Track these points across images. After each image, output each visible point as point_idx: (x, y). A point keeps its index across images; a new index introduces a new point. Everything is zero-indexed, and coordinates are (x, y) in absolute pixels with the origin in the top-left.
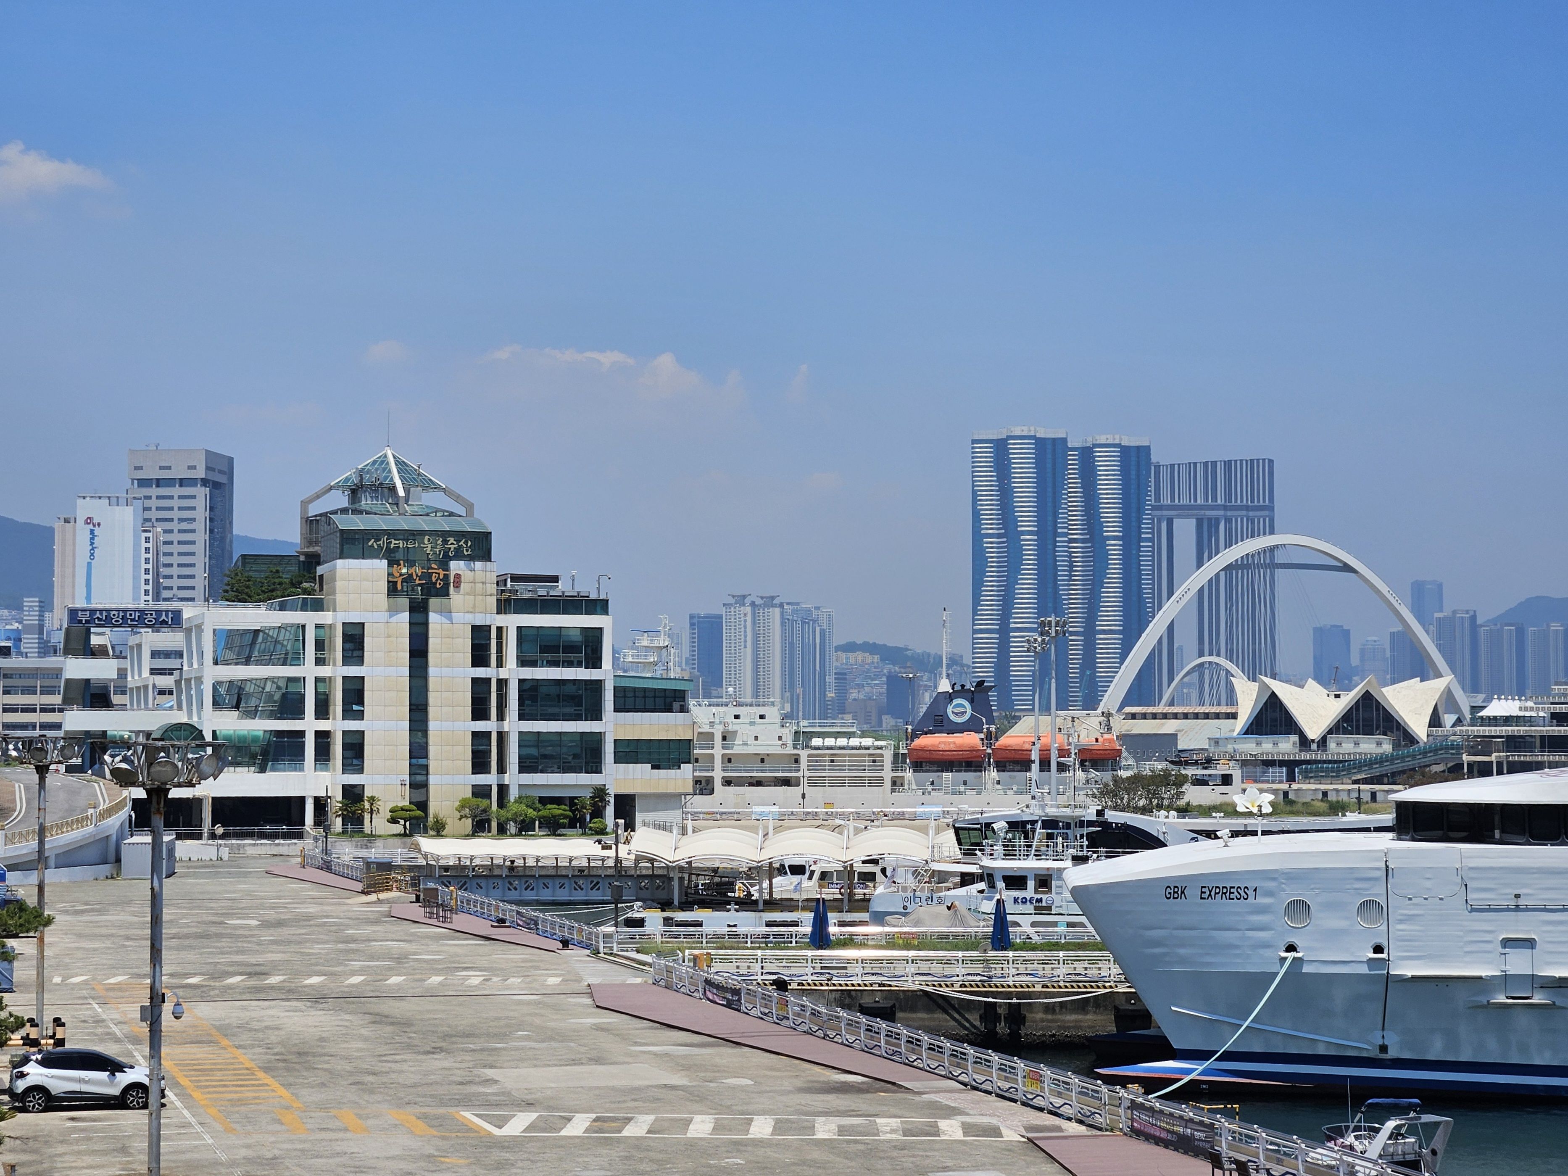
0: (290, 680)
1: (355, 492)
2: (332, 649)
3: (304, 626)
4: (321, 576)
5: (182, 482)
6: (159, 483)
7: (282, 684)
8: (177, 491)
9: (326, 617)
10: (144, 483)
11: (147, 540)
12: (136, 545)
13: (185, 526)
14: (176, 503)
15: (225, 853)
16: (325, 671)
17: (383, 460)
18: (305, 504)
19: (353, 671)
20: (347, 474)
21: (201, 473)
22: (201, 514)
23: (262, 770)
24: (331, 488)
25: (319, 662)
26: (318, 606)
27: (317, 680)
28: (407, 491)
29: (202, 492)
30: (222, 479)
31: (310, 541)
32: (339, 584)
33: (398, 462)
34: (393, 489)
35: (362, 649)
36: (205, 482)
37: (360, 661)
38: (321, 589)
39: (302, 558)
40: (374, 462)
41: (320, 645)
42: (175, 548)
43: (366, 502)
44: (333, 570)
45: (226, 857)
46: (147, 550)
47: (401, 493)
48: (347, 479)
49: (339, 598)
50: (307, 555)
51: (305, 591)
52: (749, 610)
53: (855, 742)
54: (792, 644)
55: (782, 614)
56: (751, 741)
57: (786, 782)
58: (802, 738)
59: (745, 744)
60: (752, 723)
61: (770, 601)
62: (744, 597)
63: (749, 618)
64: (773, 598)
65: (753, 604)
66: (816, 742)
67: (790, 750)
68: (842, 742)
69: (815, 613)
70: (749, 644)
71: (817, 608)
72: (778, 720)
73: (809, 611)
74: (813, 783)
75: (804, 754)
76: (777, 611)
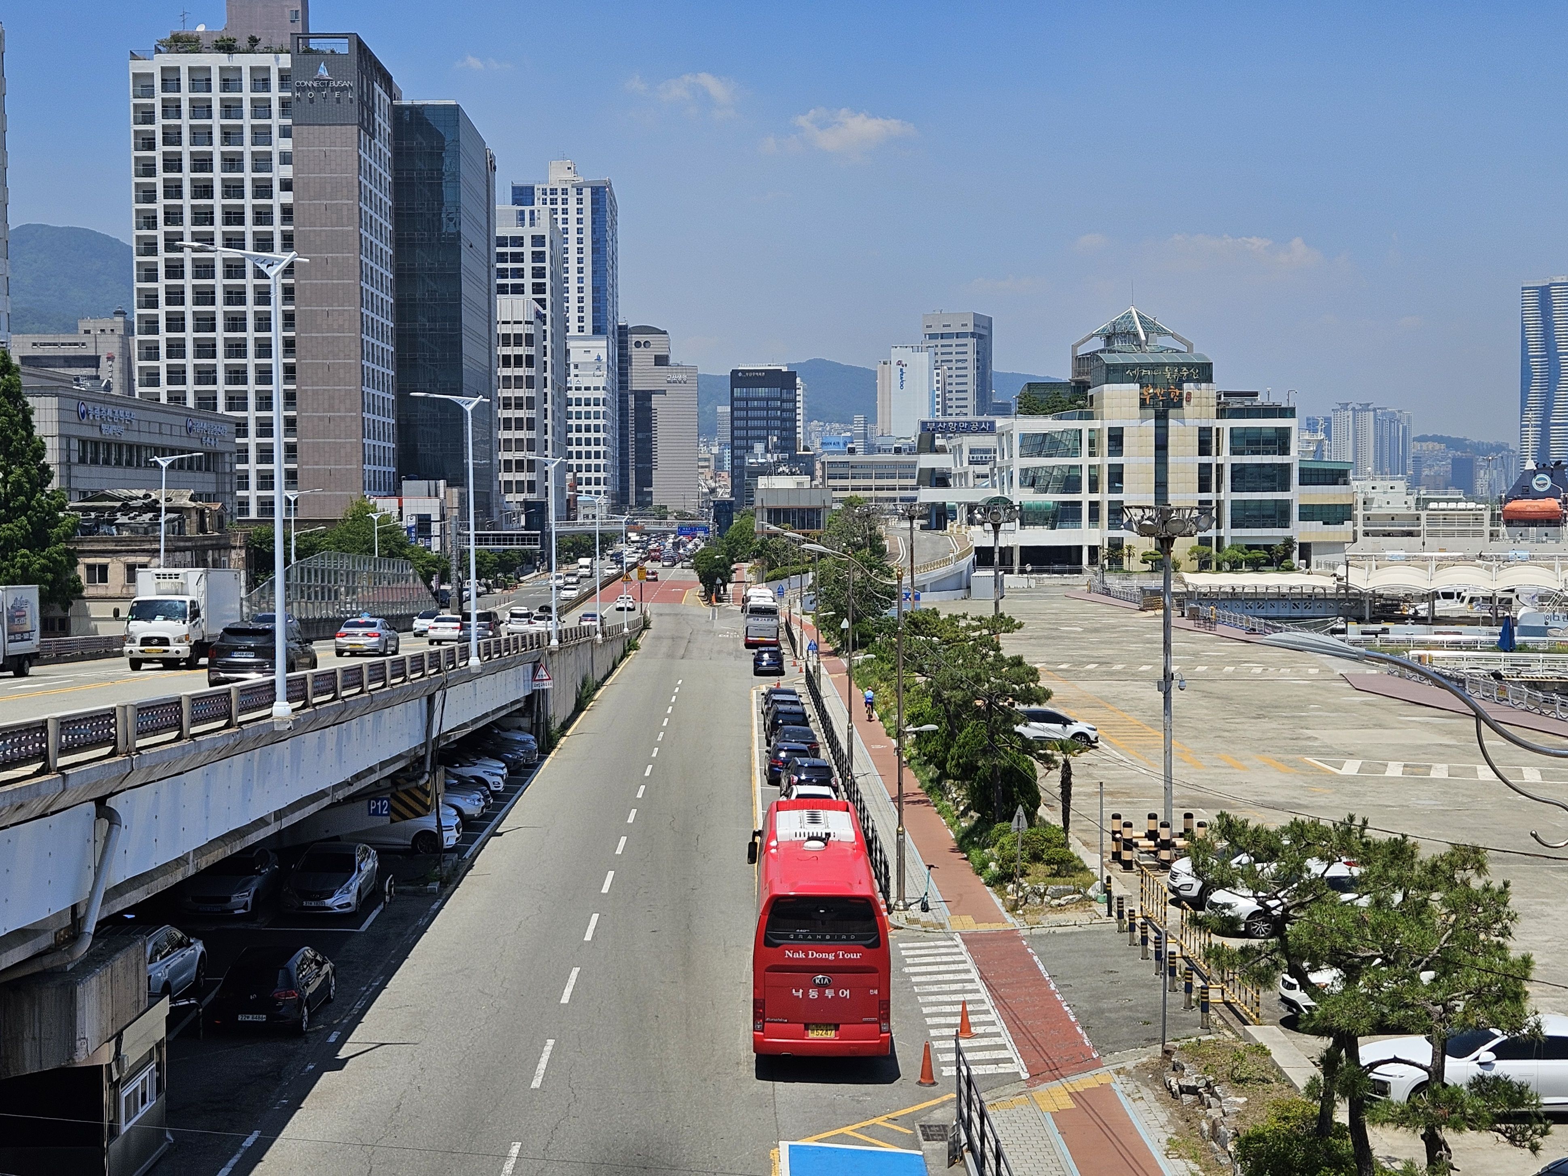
0: (1071, 467)
1: (1109, 338)
2: (1100, 445)
3: (1080, 431)
4: (1092, 396)
5: (958, 335)
6: (942, 336)
7: (1066, 470)
8: (955, 341)
9: (1096, 424)
10: (933, 336)
11: (938, 375)
12: (931, 378)
13: (960, 365)
14: (954, 349)
15: (1033, 583)
16: (1095, 461)
17: (1129, 316)
18: (1074, 347)
19: (1116, 460)
20: (1104, 325)
21: (970, 329)
22: (971, 356)
23: (1053, 528)
24: (1093, 335)
25: (1092, 454)
26: (1090, 416)
27: (1090, 466)
28: (1147, 336)
29: (971, 342)
30: (984, 332)
31: (1077, 372)
32: (1105, 401)
33: (1140, 317)
34: (1136, 335)
35: (1121, 444)
36: (973, 335)
37: (1120, 453)
38: (1092, 405)
39: (1073, 384)
40: (1123, 317)
41: (1091, 443)
42: (954, 380)
43: (1117, 345)
44: (1101, 393)
45: (1033, 586)
46: (938, 382)
47: (1143, 338)
48: (1104, 330)
49: (1106, 411)
50: (1076, 382)
51: (1080, 407)
52: (1350, 413)
53: (1461, 505)
54: (1382, 437)
55: (1375, 416)
56: (1385, 505)
57: (1410, 534)
58: (1423, 503)
59: (1380, 507)
60: (1385, 493)
61: (1366, 408)
62: (1347, 404)
63: (1351, 419)
64: (1368, 405)
65: (1353, 409)
66: (1432, 505)
67: (1413, 511)
69: (1398, 415)
70: (1351, 437)
71: (1400, 411)
72: (1405, 490)
73: (1394, 414)
74: (1431, 534)
75: (1424, 514)
76: (1372, 413)
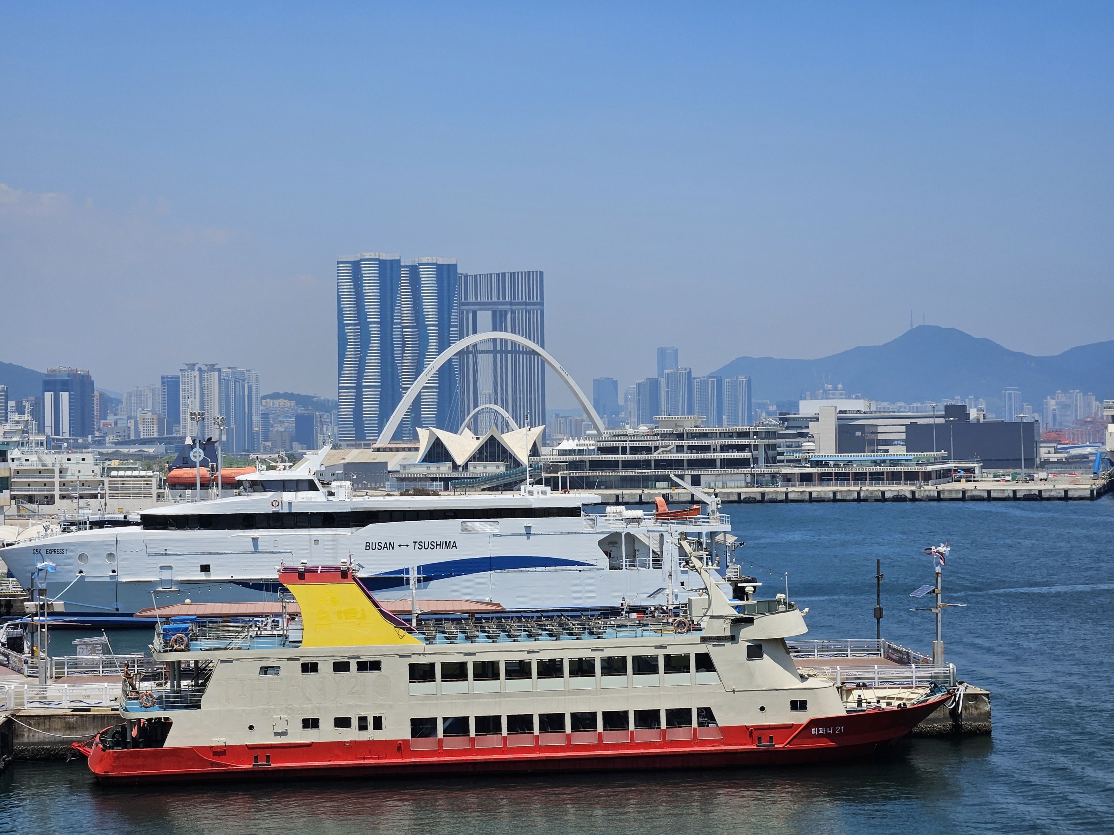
52: (197, 373)
53: (135, 473)
54: (227, 396)
55: (220, 376)
56: (77, 474)
57: (95, 496)
58: (106, 471)
59: (73, 475)
60: (78, 463)
61: (212, 368)
62: (194, 365)
63: (197, 379)
64: (213, 365)
65: (200, 370)
66: (114, 473)
67: (98, 478)
68: (129, 473)
69: (247, 374)
70: (198, 396)
71: (248, 371)
72: (92, 461)
73: (243, 373)
74: (112, 496)
75: (106, 480)
76: (216, 373)
